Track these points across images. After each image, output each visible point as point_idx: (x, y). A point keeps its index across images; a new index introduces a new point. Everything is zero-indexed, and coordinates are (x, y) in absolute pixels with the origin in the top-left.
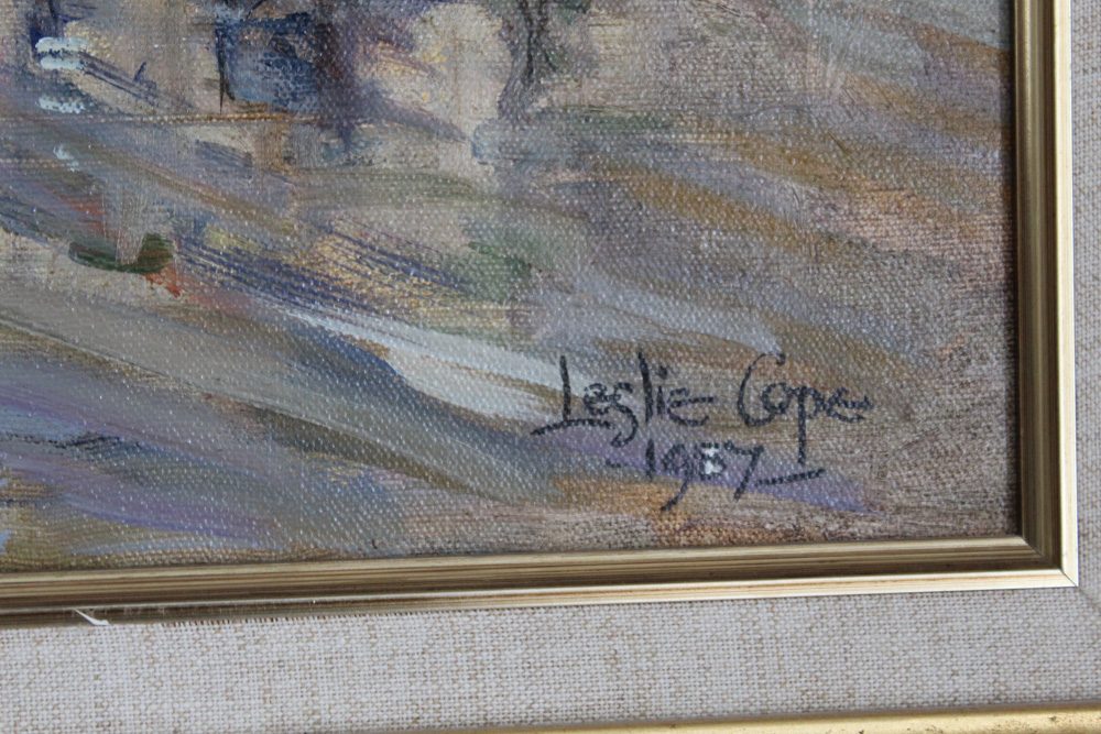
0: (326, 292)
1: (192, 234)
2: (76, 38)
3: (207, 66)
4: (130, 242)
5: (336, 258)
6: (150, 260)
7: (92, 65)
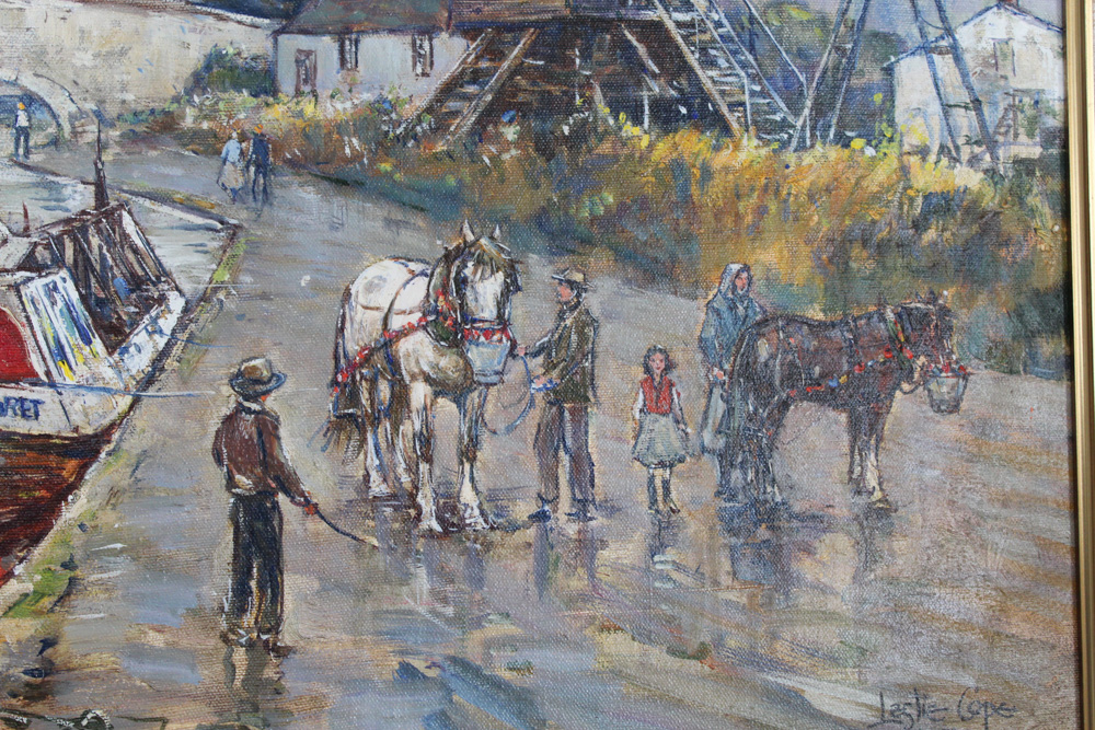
0: (775, 665)
1: (719, 642)
2: (670, 554)
3: (726, 565)
4: (693, 646)
5: (782, 649)
6: (701, 654)
7: (678, 567)
